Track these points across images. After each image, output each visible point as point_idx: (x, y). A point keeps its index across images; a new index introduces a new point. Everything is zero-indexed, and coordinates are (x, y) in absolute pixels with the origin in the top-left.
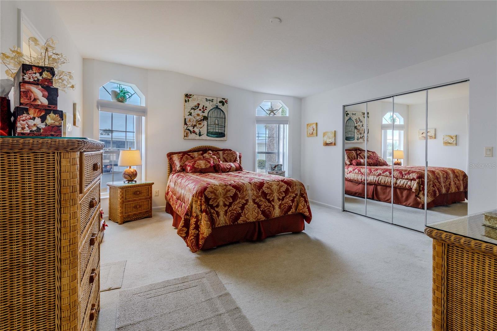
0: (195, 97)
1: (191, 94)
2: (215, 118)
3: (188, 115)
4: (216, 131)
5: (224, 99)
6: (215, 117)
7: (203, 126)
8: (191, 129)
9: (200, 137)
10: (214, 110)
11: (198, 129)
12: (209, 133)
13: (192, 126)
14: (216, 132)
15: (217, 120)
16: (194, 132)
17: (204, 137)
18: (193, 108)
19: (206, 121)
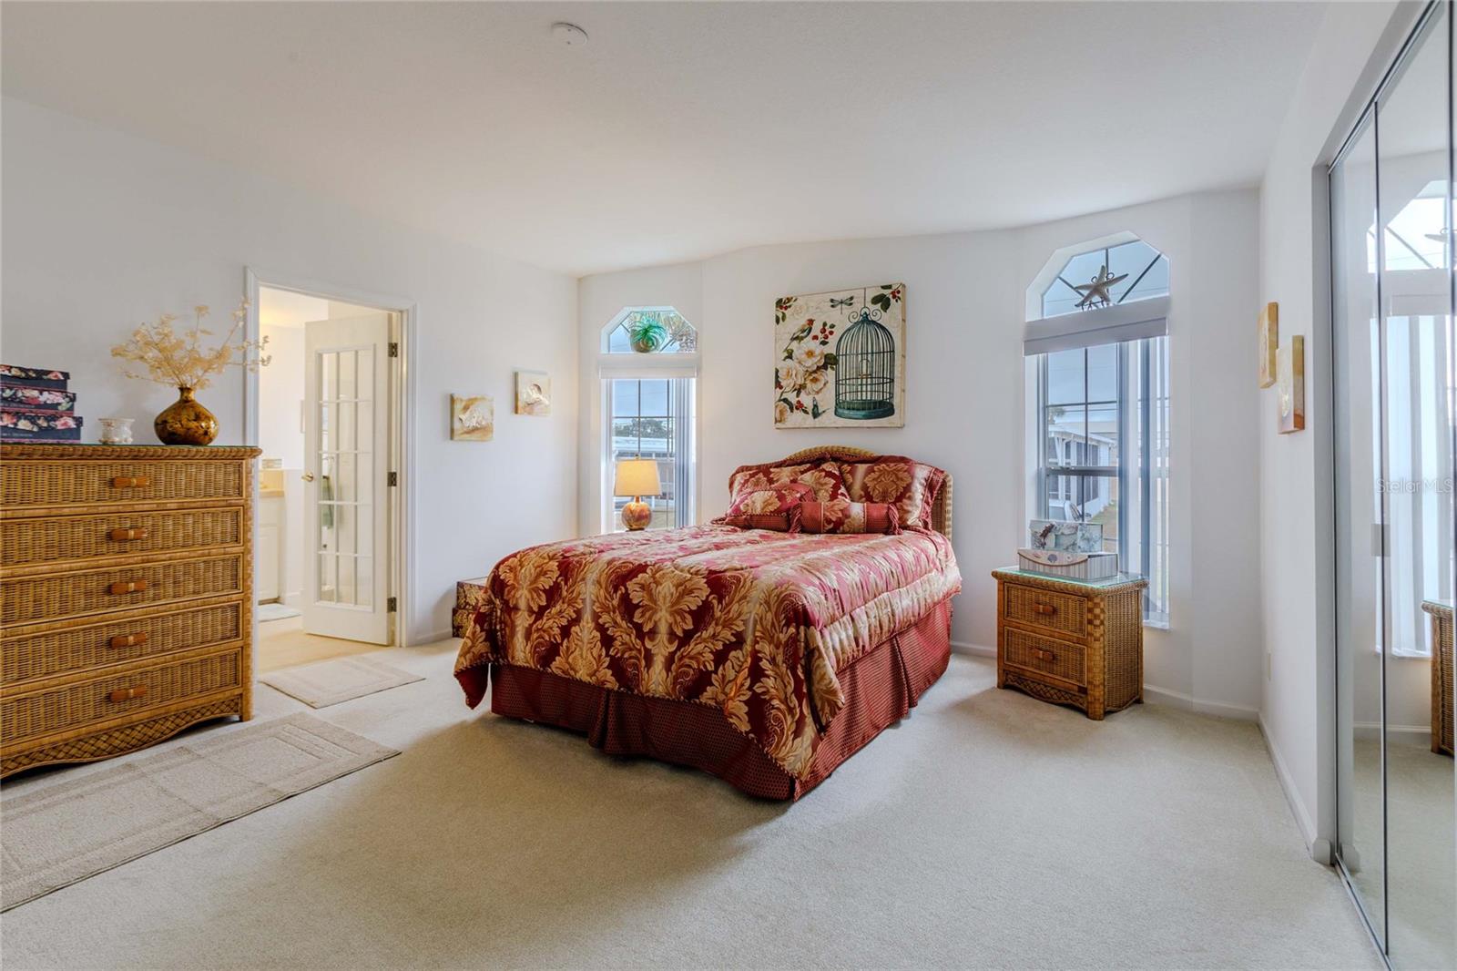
0: (800, 302)
1: (789, 296)
2: (860, 356)
3: (784, 360)
4: (864, 398)
5: (889, 287)
6: (860, 352)
7: (825, 384)
8: (792, 397)
9: (816, 420)
10: (856, 329)
11: (811, 396)
12: (841, 407)
13: (795, 390)
14: (864, 402)
15: (865, 361)
16: (800, 406)
17: (829, 419)
18: (795, 336)
19: (832, 368)
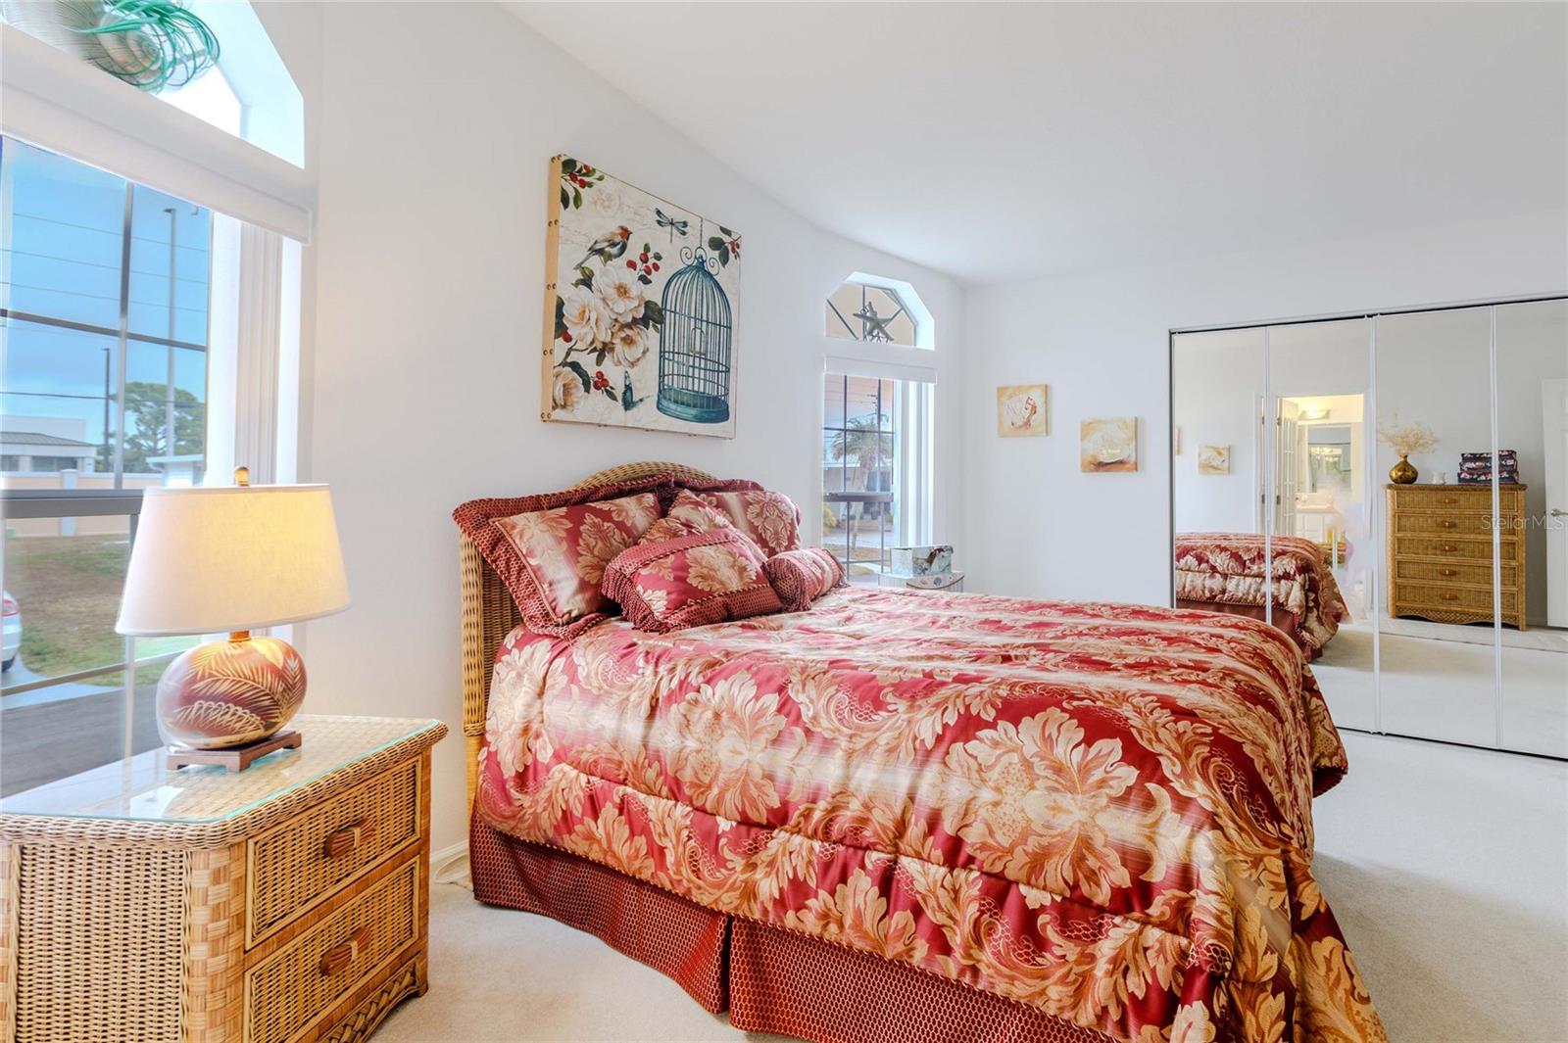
0: (607, 185)
1: (592, 166)
2: (692, 322)
3: (576, 285)
4: (696, 389)
5: (729, 233)
6: (693, 314)
7: (644, 353)
8: (588, 362)
10: (687, 276)
11: (621, 370)
12: (666, 398)
13: (595, 350)
15: (698, 331)
16: (602, 383)
17: (647, 413)
18: (598, 247)
19: (654, 326)
